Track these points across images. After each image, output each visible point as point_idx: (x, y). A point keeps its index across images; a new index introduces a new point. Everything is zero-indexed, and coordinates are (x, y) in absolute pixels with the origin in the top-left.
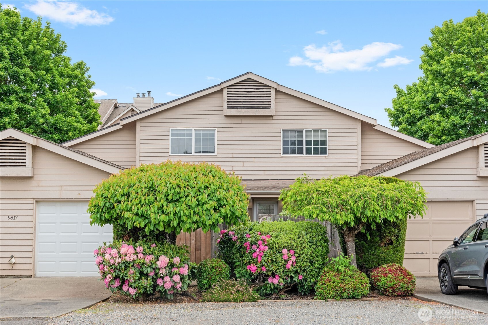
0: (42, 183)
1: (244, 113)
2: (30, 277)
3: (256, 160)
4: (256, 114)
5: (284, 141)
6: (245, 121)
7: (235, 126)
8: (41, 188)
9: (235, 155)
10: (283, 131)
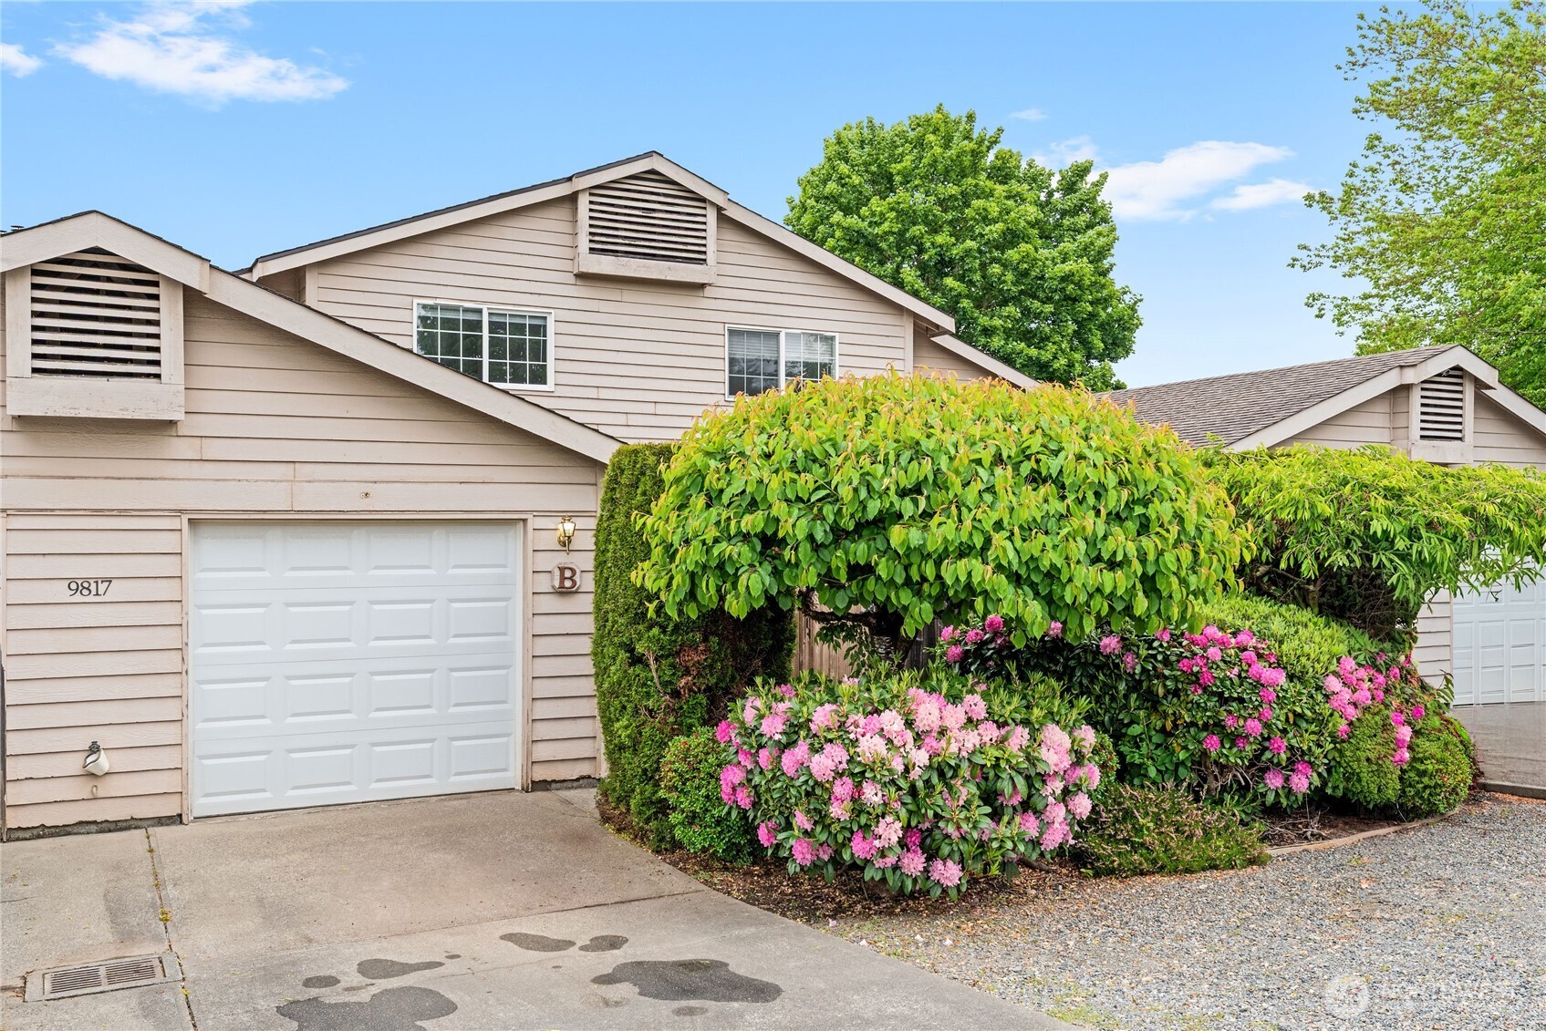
0: (214, 449)
1: (635, 270)
2: (178, 819)
3: (661, 409)
4: (668, 278)
5: (732, 361)
6: (630, 295)
7: (603, 306)
8: (209, 470)
9: (604, 394)
10: (731, 332)
